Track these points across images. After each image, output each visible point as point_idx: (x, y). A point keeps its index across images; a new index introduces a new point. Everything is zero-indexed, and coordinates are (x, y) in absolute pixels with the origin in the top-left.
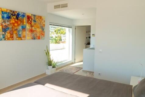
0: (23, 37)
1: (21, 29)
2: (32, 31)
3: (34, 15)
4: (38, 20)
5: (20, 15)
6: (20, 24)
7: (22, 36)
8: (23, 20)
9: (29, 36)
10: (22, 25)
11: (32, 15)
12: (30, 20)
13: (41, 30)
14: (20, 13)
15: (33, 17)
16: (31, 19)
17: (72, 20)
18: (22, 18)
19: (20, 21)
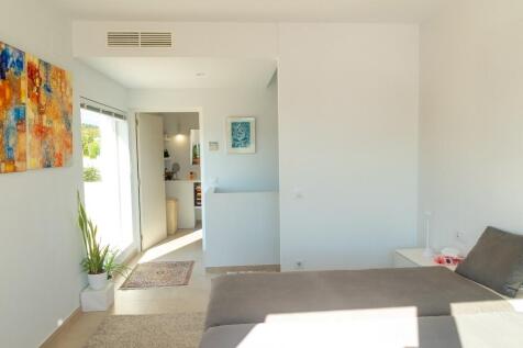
0: (19, 160)
1: (14, 124)
2: (42, 132)
3: (46, 64)
4: (55, 83)
5: (11, 59)
6: (11, 98)
7: (16, 155)
8: (19, 82)
9: (36, 151)
10: (16, 103)
11: (40, 61)
12: (35, 84)
13: (63, 126)
14: (10, 52)
15: (42, 73)
16: (37, 81)
17: (129, 91)
18: (15, 73)
19: (10, 85)
